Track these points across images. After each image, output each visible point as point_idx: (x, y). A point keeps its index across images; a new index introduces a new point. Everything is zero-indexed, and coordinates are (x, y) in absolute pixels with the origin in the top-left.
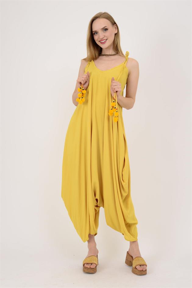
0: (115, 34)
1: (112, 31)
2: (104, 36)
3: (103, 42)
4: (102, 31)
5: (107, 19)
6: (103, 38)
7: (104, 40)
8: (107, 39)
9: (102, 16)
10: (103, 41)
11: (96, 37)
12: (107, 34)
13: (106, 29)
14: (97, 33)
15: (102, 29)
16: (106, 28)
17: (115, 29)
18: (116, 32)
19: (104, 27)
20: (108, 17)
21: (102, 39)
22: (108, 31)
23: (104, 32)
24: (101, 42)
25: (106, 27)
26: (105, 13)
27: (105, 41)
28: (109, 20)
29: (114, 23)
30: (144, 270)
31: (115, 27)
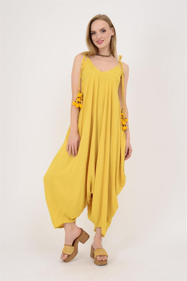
1: (109, 33)
4: (100, 32)
5: (106, 21)
6: (101, 38)
8: (103, 41)
9: (101, 18)
11: (94, 37)
12: (105, 35)
13: (104, 31)
14: (95, 33)
15: (101, 30)
17: (112, 32)
18: (113, 34)
20: (106, 19)
21: (99, 39)
22: (106, 32)
23: (102, 33)
25: (104, 28)
26: (103, 16)
28: (107, 22)
29: (112, 26)
30: (104, 260)
31: (112, 30)
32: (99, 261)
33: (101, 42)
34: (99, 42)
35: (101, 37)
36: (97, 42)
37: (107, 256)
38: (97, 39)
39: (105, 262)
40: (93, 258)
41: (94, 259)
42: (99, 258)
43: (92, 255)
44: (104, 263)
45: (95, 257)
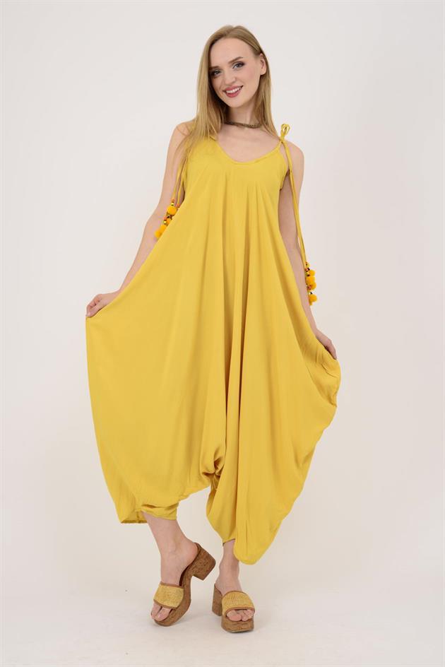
0: (262, 76)
1: (254, 67)
2: (236, 79)
3: (233, 94)
4: (231, 66)
5: (242, 40)
6: (234, 82)
7: (235, 88)
8: (242, 87)
9: (232, 33)
10: (233, 91)
11: (218, 82)
12: (242, 73)
13: (239, 64)
14: (219, 72)
15: (232, 61)
16: (240, 60)
17: (260, 65)
18: (264, 72)
19: (236, 59)
20: (246, 37)
21: (230, 85)
22: (244, 67)
23: (236, 70)
24: (228, 92)
25: (240, 58)
26: (239, 28)
27: (236, 90)
28: (246, 42)
29: (259, 52)
30: (245, 619)
31: (262, 61)
32: (233, 621)
33: (234, 91)
34: (231, 92)
35: (234, 80)
36: (225, 91)
37: (253, 610)
38: (225, 85)
39: (249, 625)
40: (220, 614)
41: (220, 617)
42: (233, 616)
43: (217, 608)
44: (245, 627)
45: (223, 613)
